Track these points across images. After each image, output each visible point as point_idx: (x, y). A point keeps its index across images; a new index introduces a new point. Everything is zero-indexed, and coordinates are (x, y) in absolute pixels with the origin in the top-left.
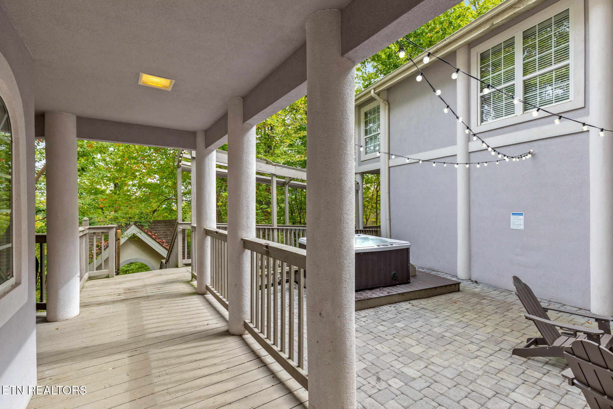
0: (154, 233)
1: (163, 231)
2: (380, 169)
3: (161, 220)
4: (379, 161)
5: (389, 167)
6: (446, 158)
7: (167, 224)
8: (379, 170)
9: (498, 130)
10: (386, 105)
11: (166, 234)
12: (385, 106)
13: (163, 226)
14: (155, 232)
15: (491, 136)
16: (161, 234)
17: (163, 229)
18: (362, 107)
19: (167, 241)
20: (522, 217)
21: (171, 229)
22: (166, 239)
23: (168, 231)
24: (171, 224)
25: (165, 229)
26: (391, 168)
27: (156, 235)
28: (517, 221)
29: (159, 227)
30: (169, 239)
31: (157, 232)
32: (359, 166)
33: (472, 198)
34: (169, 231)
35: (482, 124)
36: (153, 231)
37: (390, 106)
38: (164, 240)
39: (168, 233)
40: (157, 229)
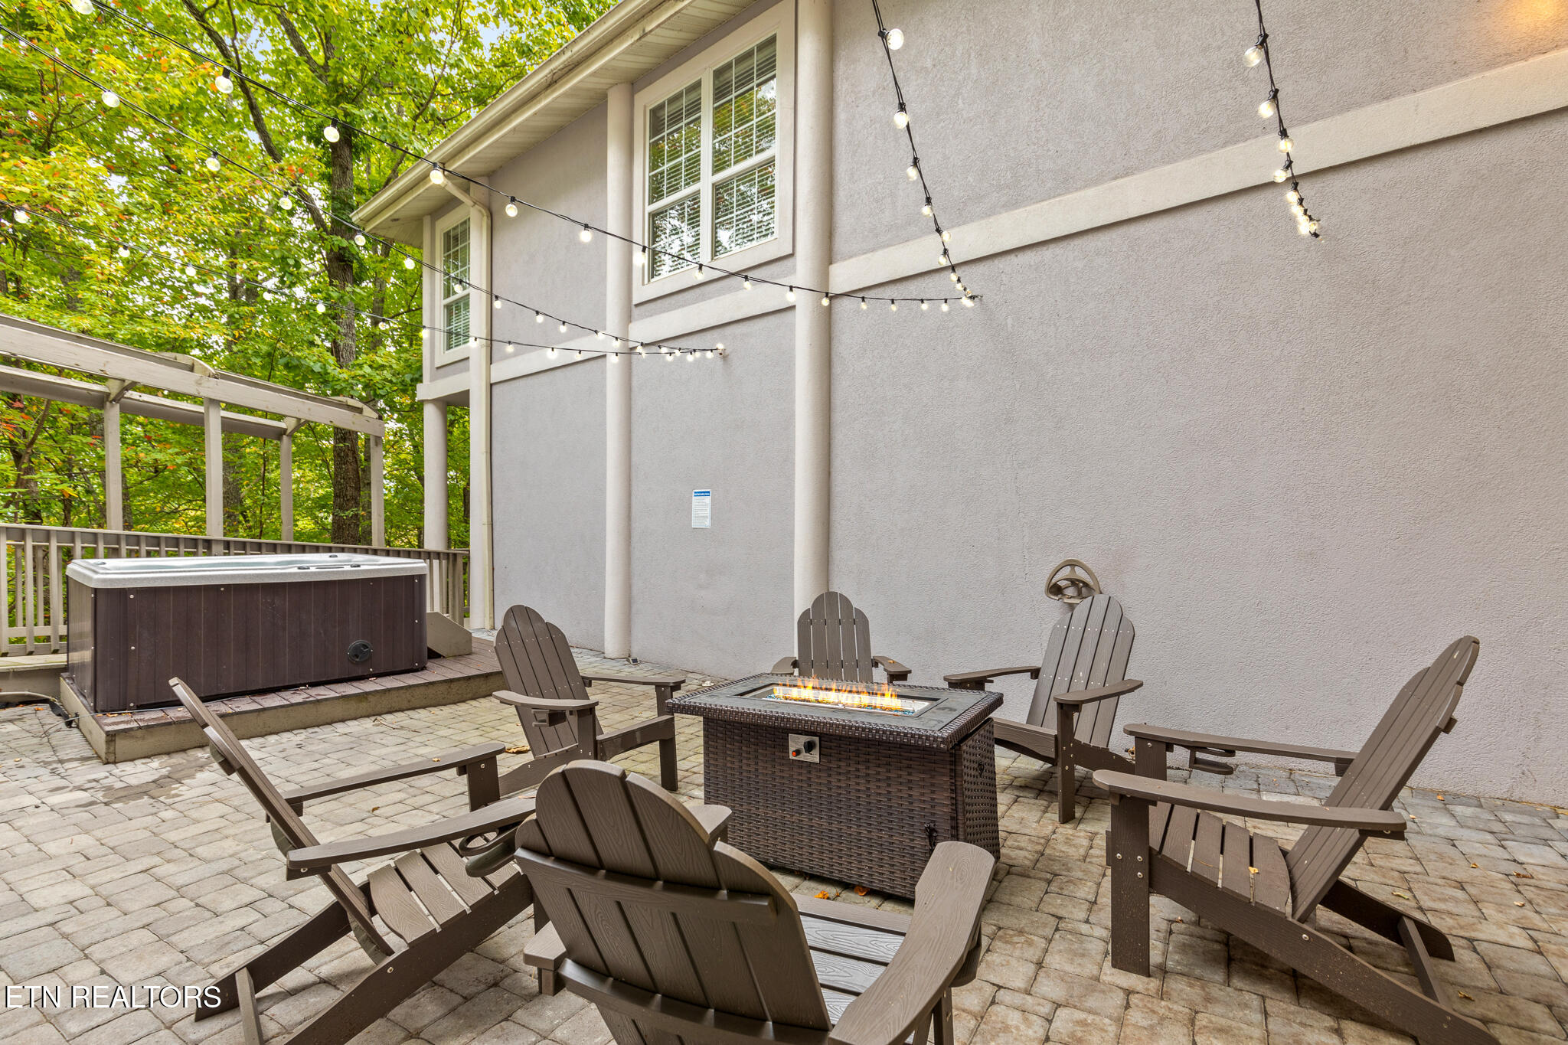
2: (469, 390)
4: (467, 369)
5: (491, 385)
6: (592, 362)
8: (467, 392)
9: (675, 297)
10: (483, 215)
12: (482, 219)
15: (664, 312)
18: (438, 219)
20: (708, 500)
26: (494, 387)
28: (702, 510)
32: (431, 381)
33: (634, 459)
35: (652, 280)
37: (494, 221)
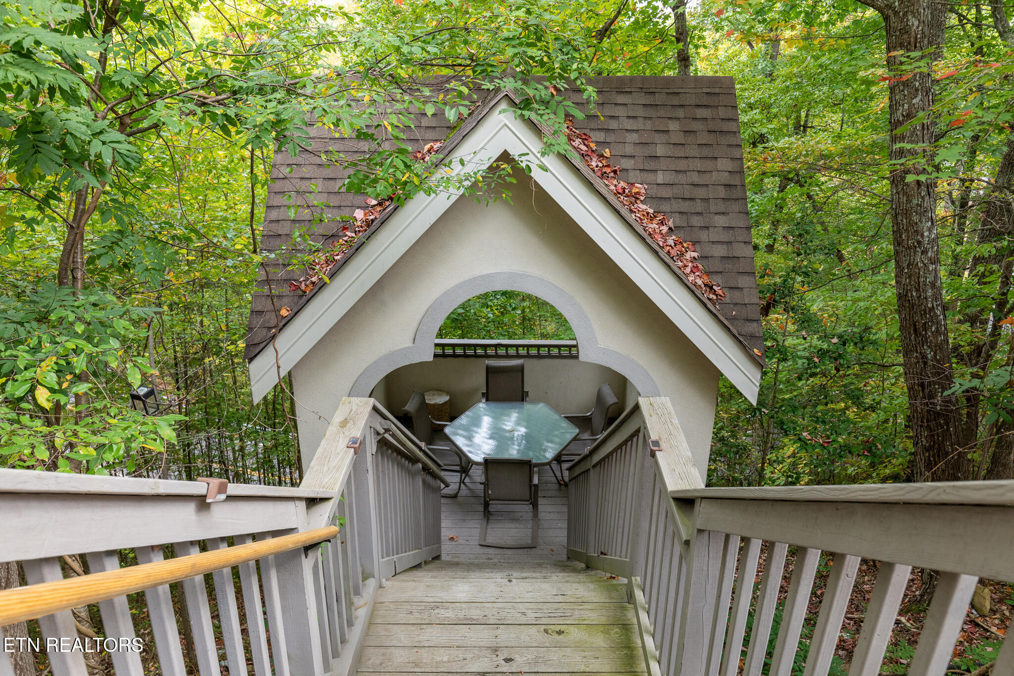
0: (598, 143)
1: (635, 137)
3: (632, 79)
7: (659, 99)
11: (648, 151)
13: (640, 112)
14: (600, 136)
16: (629, 150)
17: (639, 124)
19: (654, 192)
21: (673, 126)
22: (650, 177)
23: (658, 138)
24: (675, 101)
25: (649, 125)
27: (607, 153)
29: (620, 112)
30: (660, 180)
31: (611, 138)
34: (661, 138)
36: (592, 134)
38: (639, 187)
39: (660, 151)
40: (613, 124)
